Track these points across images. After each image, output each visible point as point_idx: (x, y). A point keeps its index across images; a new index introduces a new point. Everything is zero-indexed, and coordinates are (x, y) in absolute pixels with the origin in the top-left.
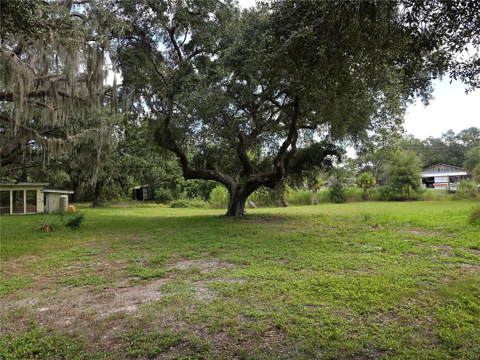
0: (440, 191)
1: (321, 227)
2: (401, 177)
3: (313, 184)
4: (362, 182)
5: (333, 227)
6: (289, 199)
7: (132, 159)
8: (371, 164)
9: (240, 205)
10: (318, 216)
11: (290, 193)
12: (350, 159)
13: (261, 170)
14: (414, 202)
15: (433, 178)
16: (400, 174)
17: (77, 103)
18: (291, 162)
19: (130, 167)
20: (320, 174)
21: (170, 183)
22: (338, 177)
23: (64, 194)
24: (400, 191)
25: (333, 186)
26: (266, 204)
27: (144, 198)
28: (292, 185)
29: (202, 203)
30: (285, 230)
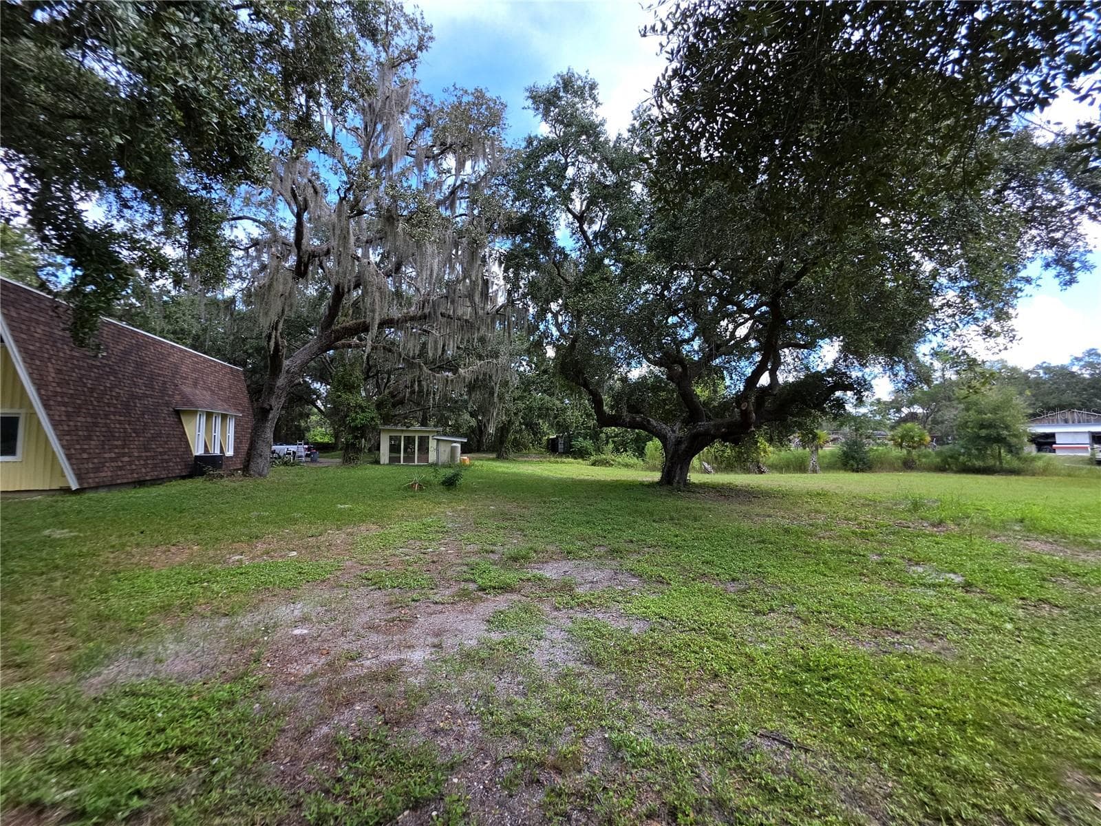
0: (1069, 459)
1: (823, 517)
2: (983, 432)
3: (810, 439)
4: (903, 438)
5: (847, 519)
6: (769, 462)
7: (541, 399)
8: (918, 409)
9: (681, 469)
10: (819, 494)
11: (769, 452)
12: (879, 401)
13: (717, 415)
14: (1013, 478)
15: (1053, 435)
16: (982, 426)
17: (462, 326)
18: (768, 404)
19: (540, 409)
20: (824, 424)
21: (592, 432)
22: (857, 430)
23: (455, 442)
24: (982, 457)
25: (846, 443)
26: (729, 467)
27: (560, 450)
28: (770, 441)
29: (634, 460)
30: (753, 516)
